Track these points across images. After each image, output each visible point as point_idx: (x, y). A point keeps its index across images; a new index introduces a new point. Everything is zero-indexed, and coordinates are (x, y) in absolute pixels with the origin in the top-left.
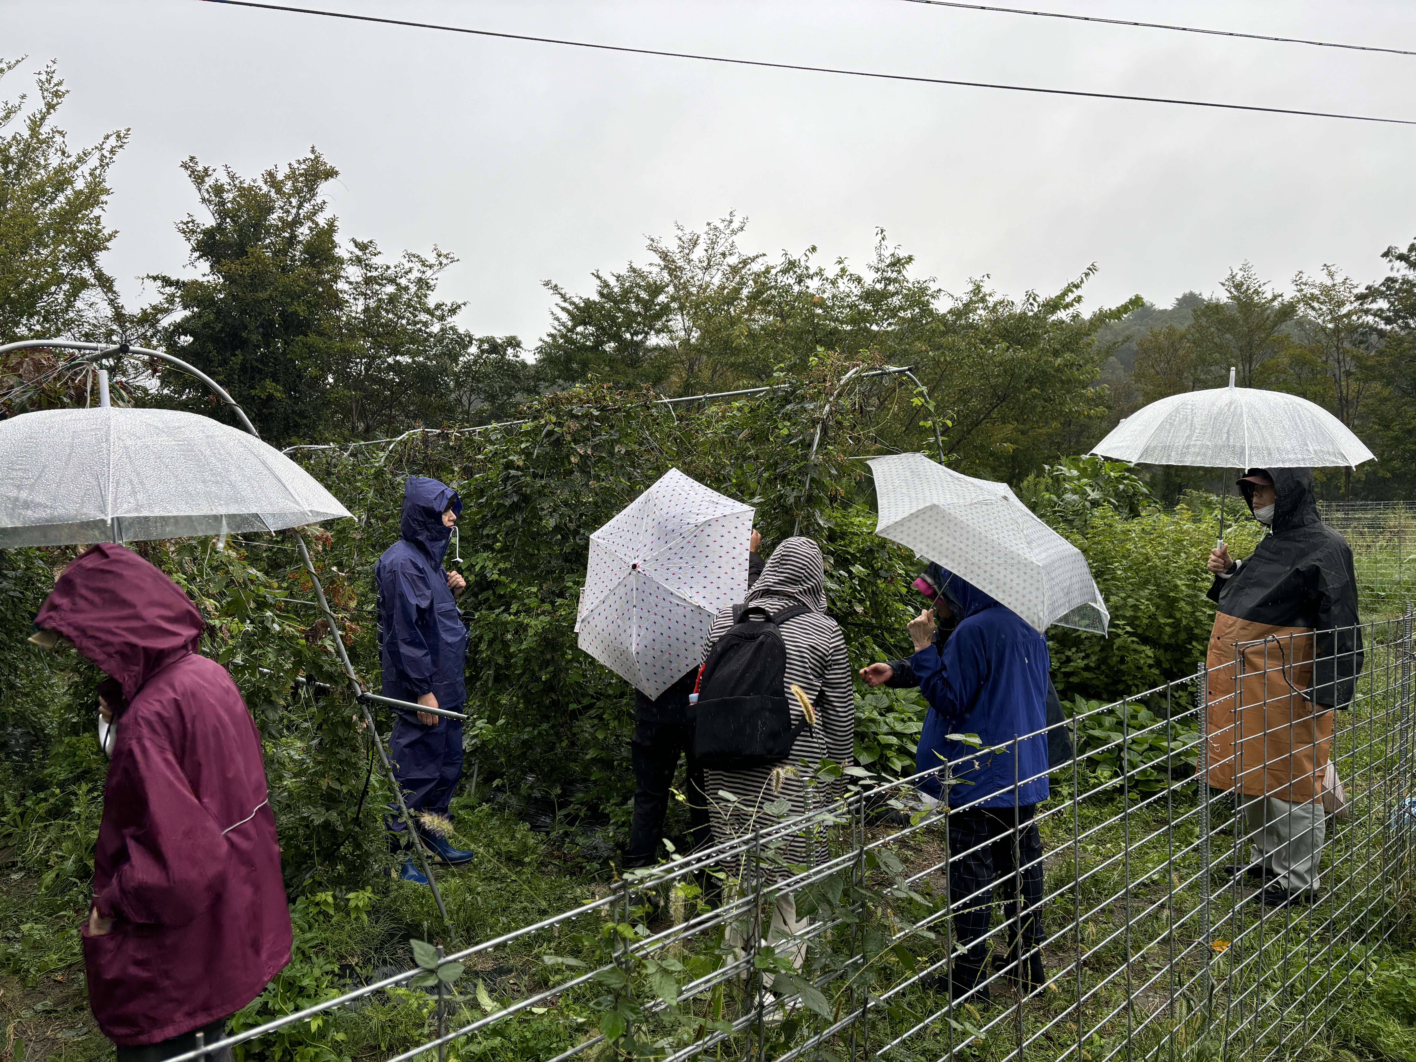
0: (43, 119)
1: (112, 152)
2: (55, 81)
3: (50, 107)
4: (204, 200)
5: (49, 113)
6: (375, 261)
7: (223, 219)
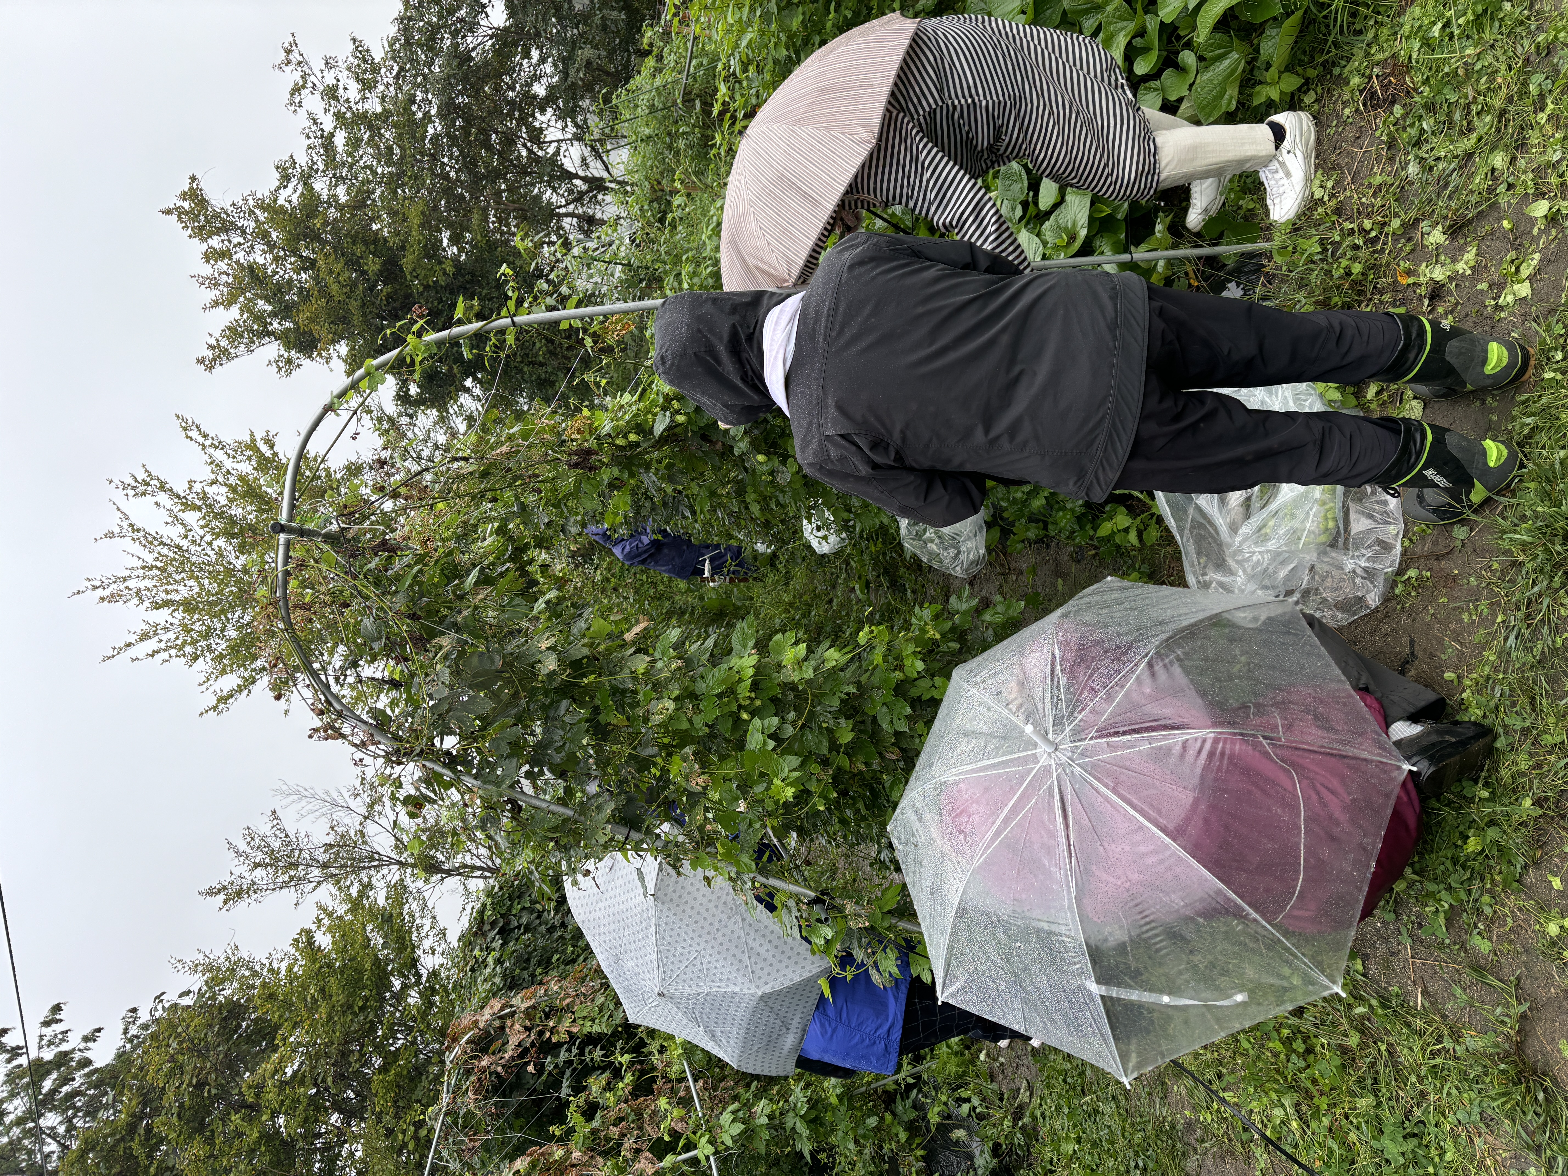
0: (178, 497)
1: (205, 436)
2: (133, 483)
3: (163, 486)
4: (248, 352)
5: (171, 490)
6: (302, 160)
7: (269, 334)
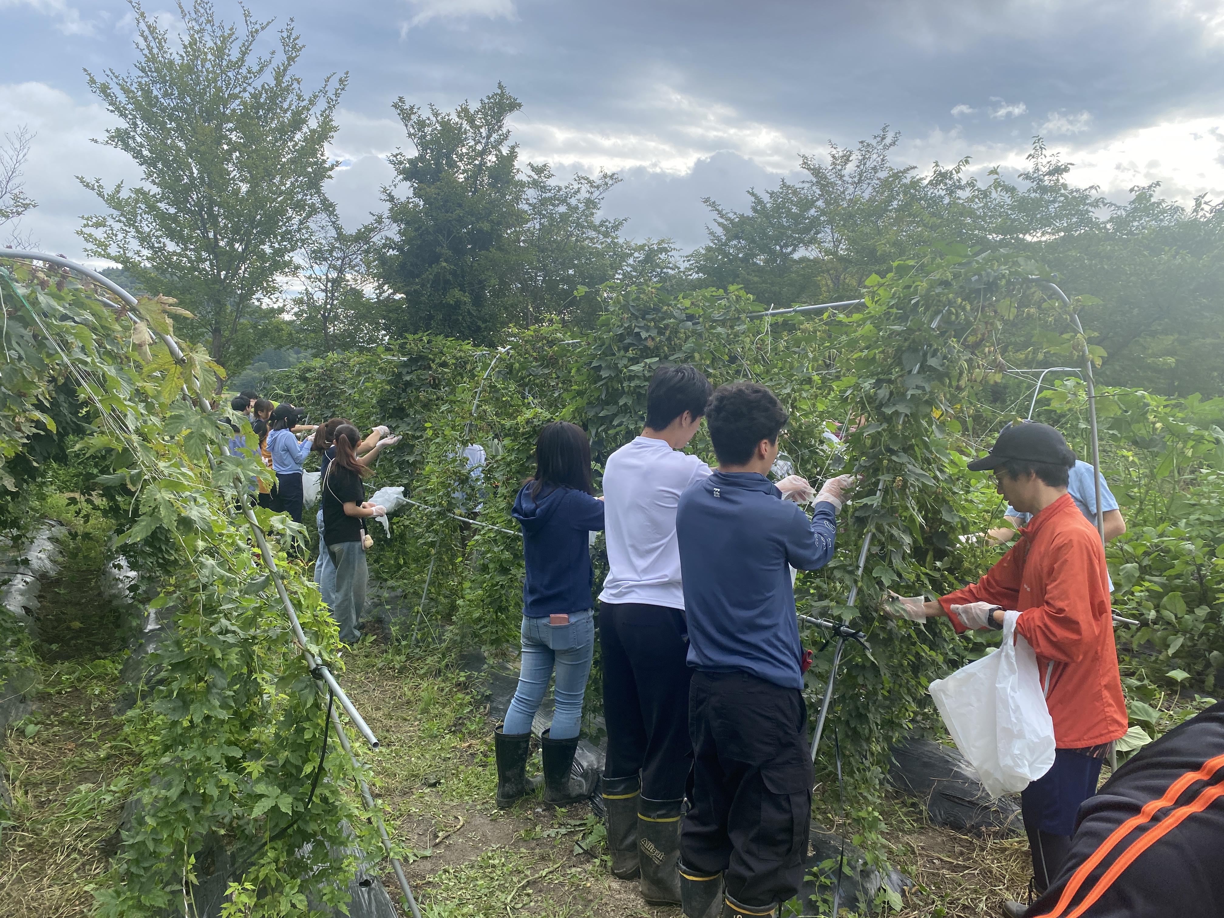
0: (285, 70)
2: (293, 36)
3: (291, 59)
4: (410, 135)
5: (289, 65)
6: (549, 183)
7: (424, 150)
